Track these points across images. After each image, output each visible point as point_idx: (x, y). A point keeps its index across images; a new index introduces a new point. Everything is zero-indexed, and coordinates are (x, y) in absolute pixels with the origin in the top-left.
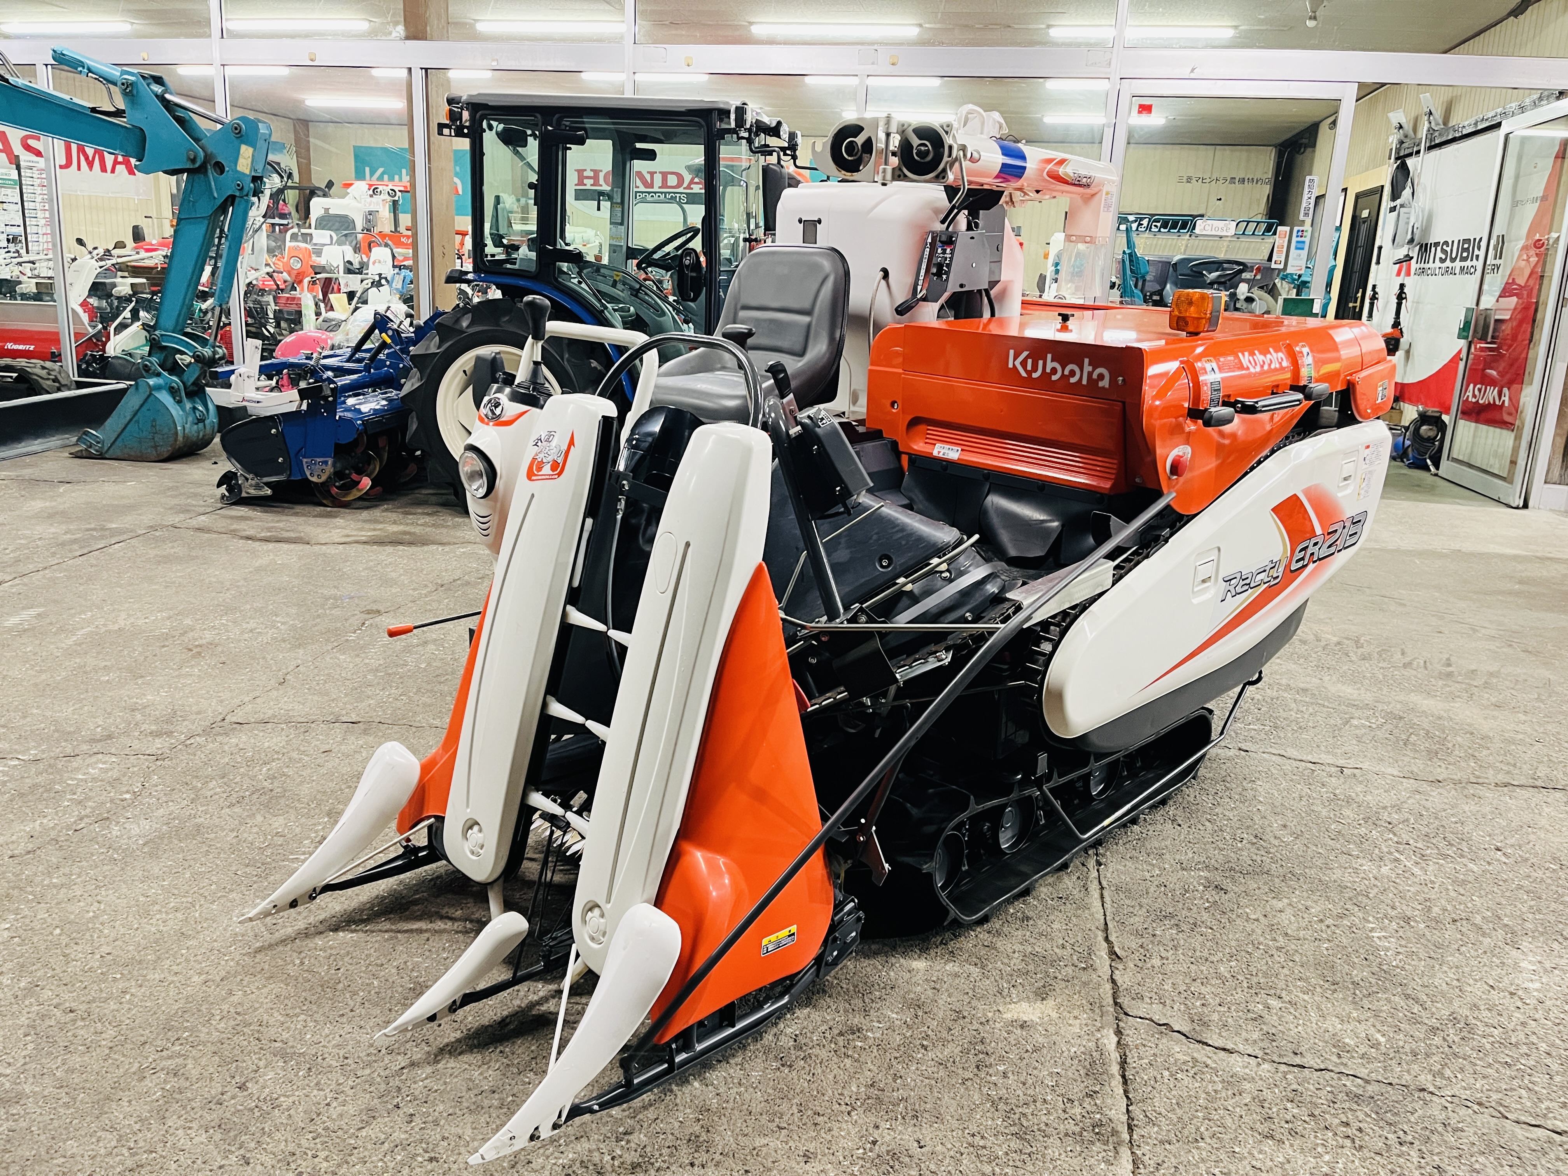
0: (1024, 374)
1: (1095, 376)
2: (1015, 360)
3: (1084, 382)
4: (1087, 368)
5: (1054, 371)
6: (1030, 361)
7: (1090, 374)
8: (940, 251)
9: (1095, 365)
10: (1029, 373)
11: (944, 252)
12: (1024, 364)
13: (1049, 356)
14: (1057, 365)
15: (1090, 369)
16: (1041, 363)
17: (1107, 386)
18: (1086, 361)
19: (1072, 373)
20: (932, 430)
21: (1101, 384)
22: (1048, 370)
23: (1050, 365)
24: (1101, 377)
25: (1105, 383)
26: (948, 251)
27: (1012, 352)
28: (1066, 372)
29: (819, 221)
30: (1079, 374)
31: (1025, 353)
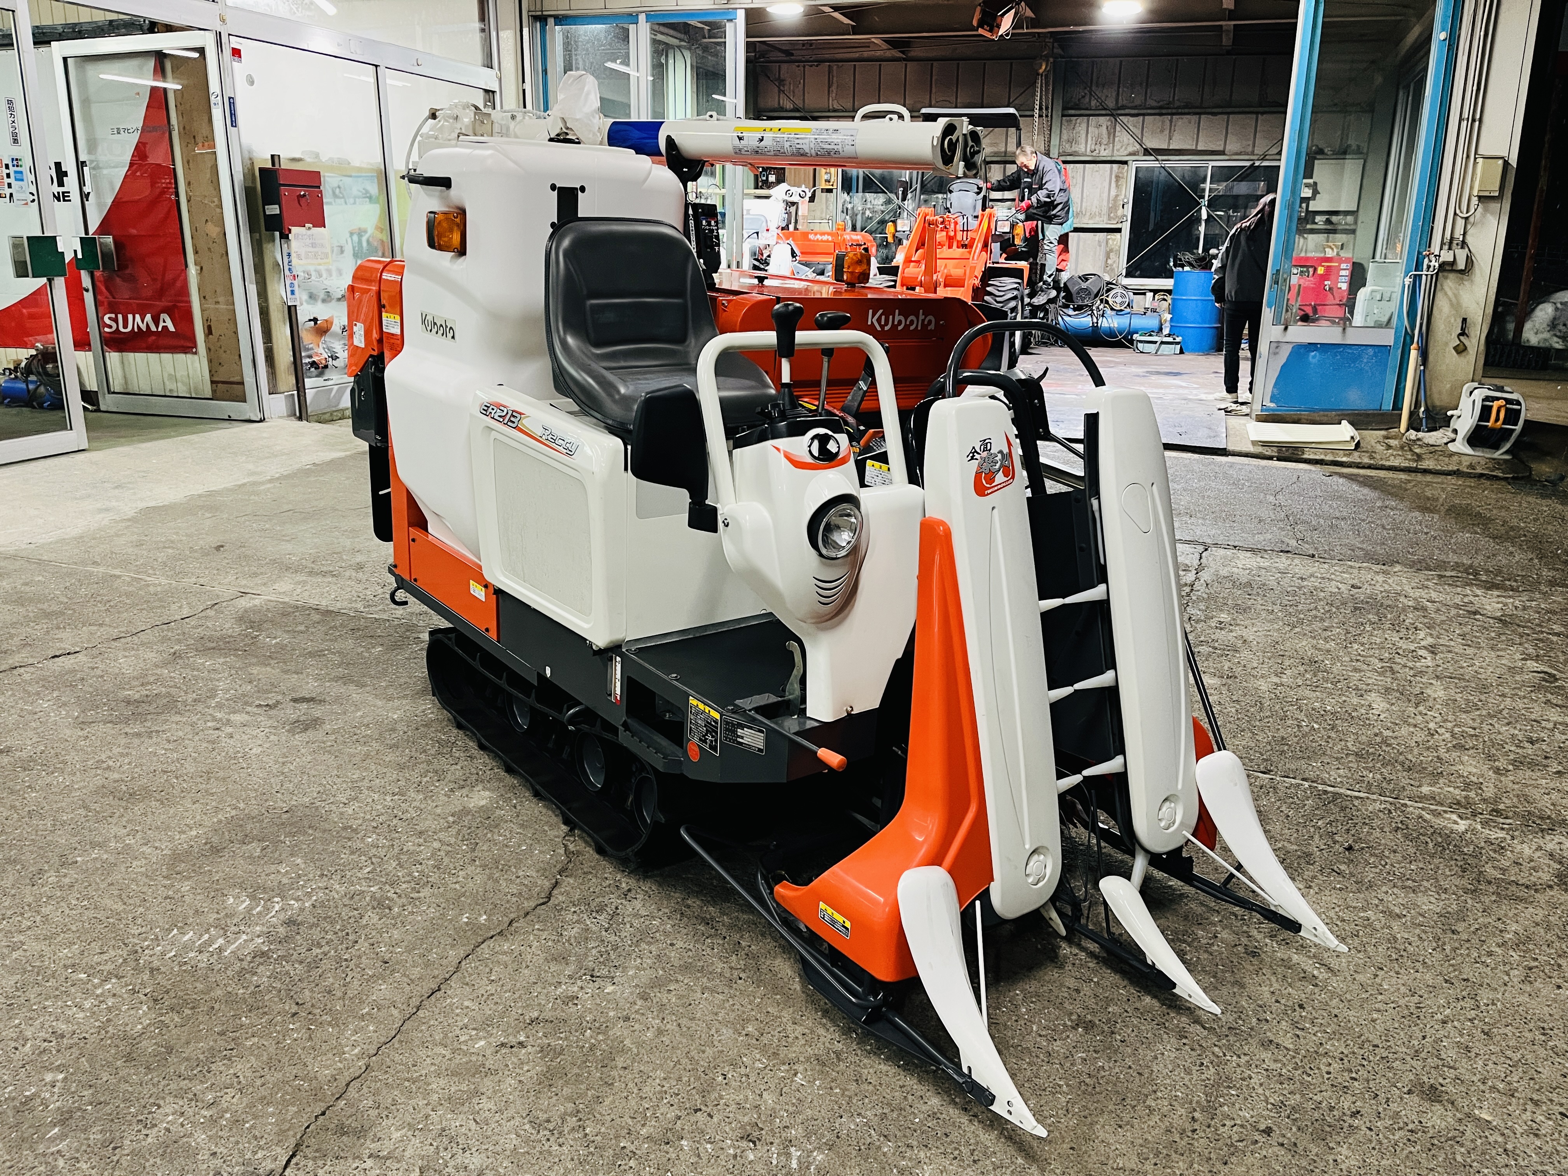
0: (879, 328)
1: (926, 322)
2: (873, 318)
3: (919, 327)
4: (921, 317)
5: (900, 322)
6: (884, 317)
7: (923, 321)
8: (704, 222)
10: (882, 327)
11: (709, 224)
12: (879, 320)
13: (897, 312)
14: (901, 318)
15: (923, 317)
16: (891, 317)
17: (933, 329)
18: (921, 311)
19: (912, 322)
21: (929, 328)
22: (896, 323)
23: (897, 318)
24: (930, 322)
25: (932, 327)
26: (713, 223)
27: (871, 311)
28: (908, 322)
29: (583, 189)
30: (916, 322)
31: (881, 311)
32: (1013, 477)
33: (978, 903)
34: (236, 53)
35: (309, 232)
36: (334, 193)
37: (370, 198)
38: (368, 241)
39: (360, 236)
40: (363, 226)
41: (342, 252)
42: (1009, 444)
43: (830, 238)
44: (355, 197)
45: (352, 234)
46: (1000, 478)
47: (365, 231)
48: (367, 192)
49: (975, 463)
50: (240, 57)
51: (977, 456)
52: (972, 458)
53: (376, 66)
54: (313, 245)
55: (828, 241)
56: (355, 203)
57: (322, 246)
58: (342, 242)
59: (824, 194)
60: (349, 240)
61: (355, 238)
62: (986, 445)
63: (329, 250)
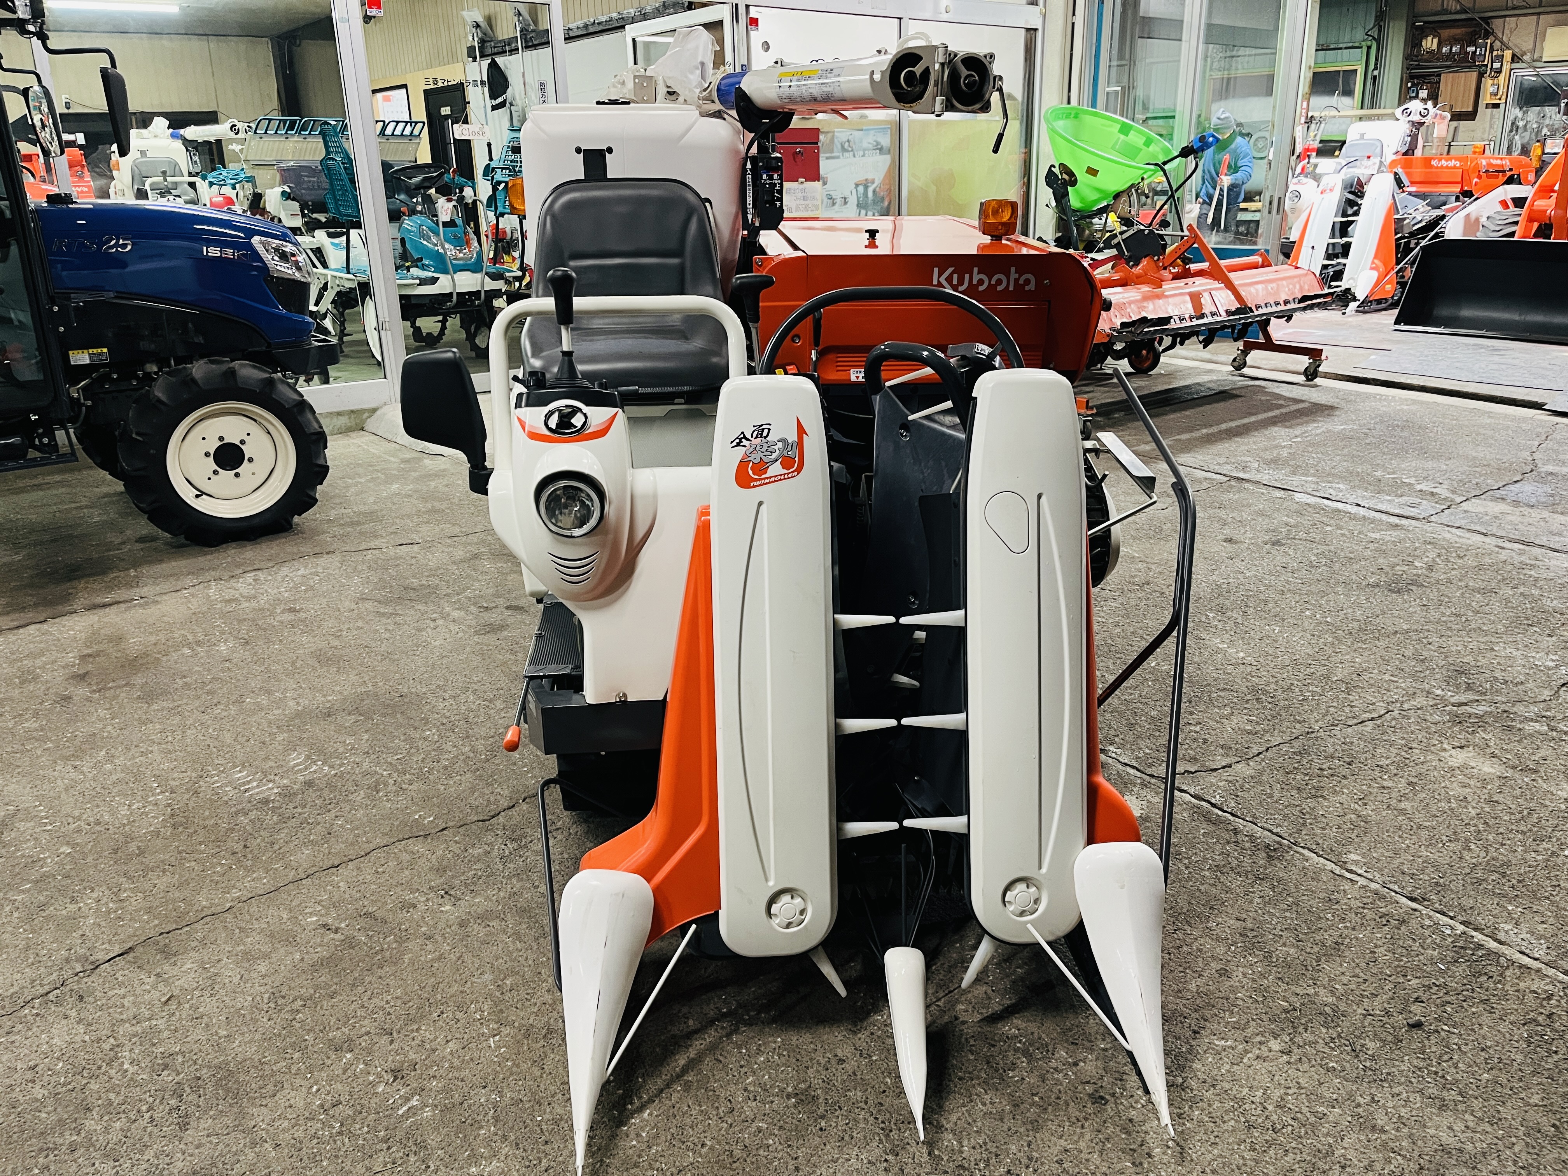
0: (950, 289)
1: (1021, 282)
2: (939, 277)
3: (1011, 288)
4: (1014, 275)
5: (981, 282)
6: (955, 276)
7: (1016, 280)
8: (764, 176)
9: (1020, 272)
10: (955, 287)
11: (771, 178)
12: (949, 279)
13: (976, 270)
14: (982, 276)
15: (1017, 276)
16: (967, 276)
17: (1033, 289)
18: (1013, 269)
19: (999, 282)
20: (843, 358)
21: (1027, 288)
22: (975, 282)
23: (977, 277)
24: (1027, 282)
25: (1032, 287)
26: (775, 176)
27: (936, 270)
28: (993, 282)
29: (610, 150)
30: (1005, 282)
31: (950, 270)
32: (799, 470)
33: (694, 927)
34: (754, 22)
35: (801, 186)
36: (843, 147)
37: (881, 149)
38: (874, 191)
39: (866, 187)
40: (870, 177)
41: (846, 203)
42: (801, 431)
43: (1458, 164)
44: (864, 150)
45: (857, 185)
46: (776, 469)
47: (873, 182)
48: (878, 143)
49: (740, 452)
50: (757, 25)
51: (745, 442)
52: (738, 445)
53: (900, 19)
54: (805, 198)
55: (1455, 167)
56: (863, 156)
57: (814, 198)
58: (847, 194)
59: (1489, 110)
60: (854, 191)
61: (861, 189)
62: (761, 431)
63: (819, 203)
